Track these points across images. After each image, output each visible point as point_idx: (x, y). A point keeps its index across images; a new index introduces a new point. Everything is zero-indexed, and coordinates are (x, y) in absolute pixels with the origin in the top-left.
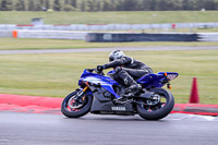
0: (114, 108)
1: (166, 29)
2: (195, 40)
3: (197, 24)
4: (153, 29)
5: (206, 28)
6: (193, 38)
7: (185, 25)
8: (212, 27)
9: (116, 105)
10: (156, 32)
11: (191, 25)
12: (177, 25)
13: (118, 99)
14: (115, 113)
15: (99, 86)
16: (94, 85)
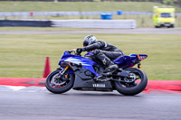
0: (94, 85)
1: (25, 17)
2: (49, 26)
3: (51, 13)
4: (14, 16)
5: (58, 16)
6: (48, 24)
7: (41, 13)
8: (63, 16)
9: (97, 82)
10: (17, 19)
11: (46, 13)
12: (35, 13)
13: (98, 77)
14: (95, 89)
15: (80, 66)
16: (76, 65)
